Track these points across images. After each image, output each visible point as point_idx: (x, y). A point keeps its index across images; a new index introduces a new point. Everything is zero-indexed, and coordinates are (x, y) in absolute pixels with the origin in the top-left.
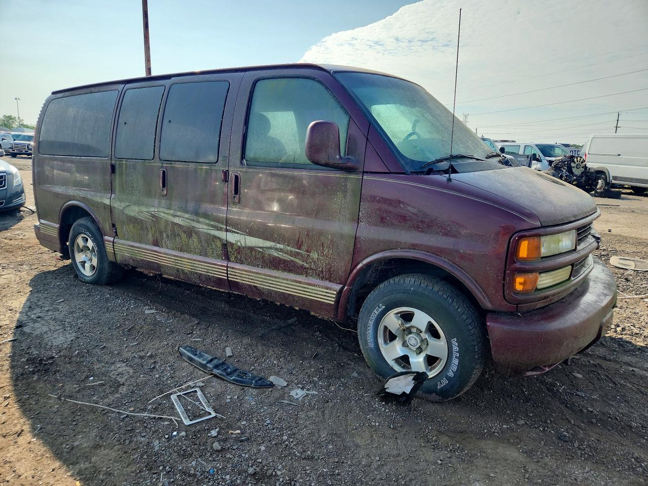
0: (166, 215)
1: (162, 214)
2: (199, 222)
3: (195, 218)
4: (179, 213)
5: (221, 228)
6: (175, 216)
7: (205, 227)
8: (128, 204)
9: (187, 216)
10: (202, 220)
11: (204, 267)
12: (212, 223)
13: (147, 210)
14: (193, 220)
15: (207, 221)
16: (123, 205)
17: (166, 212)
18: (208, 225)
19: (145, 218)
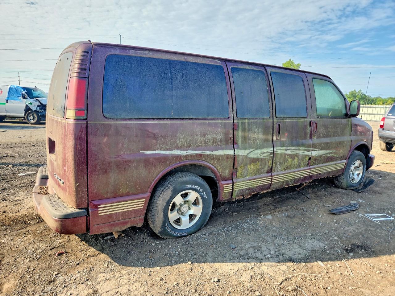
0: (281, 151)
1: (279, 151)
2: (299, 150)
3: (297, 148)
4: (289, 148)
5: (310, 150)
6: (286, 150)
7: (302, 151)
8: (251, 150)
9: (293, 148)
10: (301, 148)
11: (298, 174)
12: (306, 149)
13: (267, 151)
14: (297, 150)
15: (304, 148)
16: (247, 151)
17: (281, 149)
18: (304, 150)
19: (266, 156)
